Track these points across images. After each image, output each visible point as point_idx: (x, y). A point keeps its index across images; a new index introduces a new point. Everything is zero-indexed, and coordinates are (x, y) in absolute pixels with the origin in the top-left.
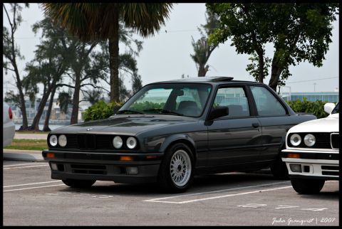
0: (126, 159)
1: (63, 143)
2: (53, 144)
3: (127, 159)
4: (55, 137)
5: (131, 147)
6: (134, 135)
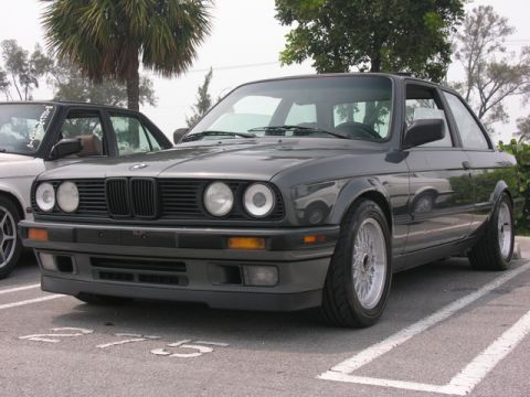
0: (245, 244)
1: (70, 201)
2: (46, 206)
3: (248, 244)
4: (48, 187)
5: (259, 211)
6: (266, 177)
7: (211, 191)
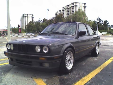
7: (37, 47)
